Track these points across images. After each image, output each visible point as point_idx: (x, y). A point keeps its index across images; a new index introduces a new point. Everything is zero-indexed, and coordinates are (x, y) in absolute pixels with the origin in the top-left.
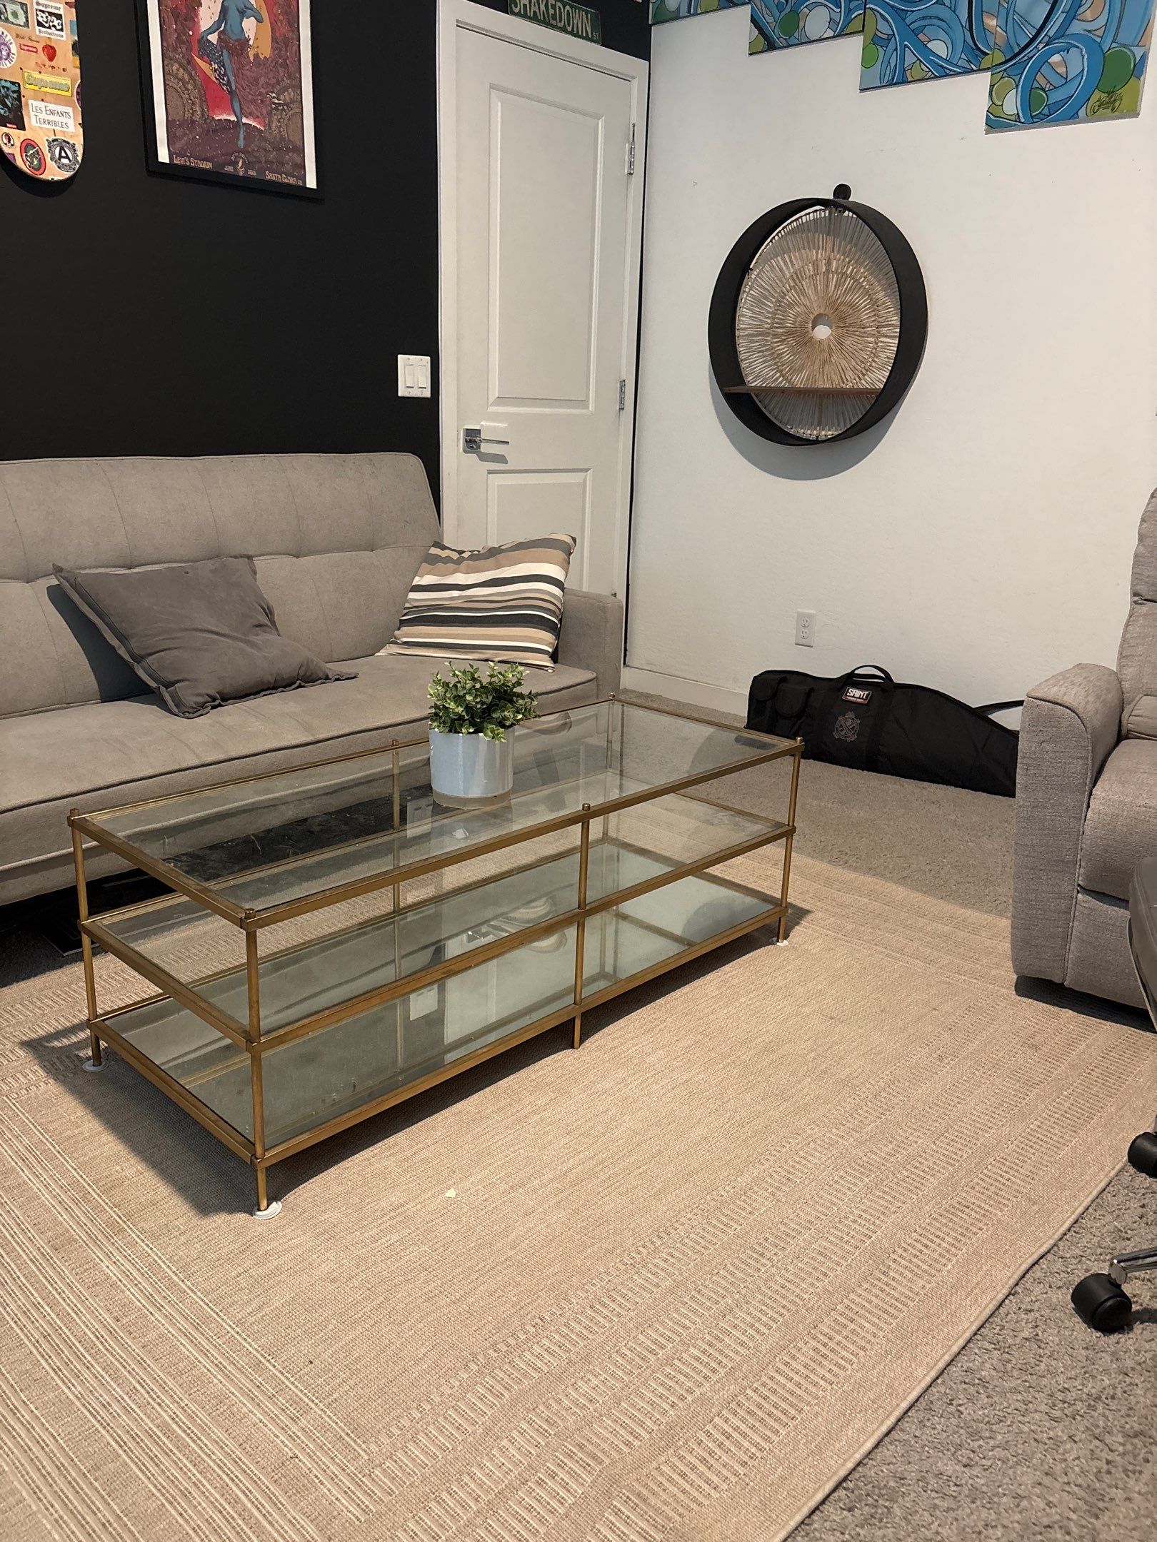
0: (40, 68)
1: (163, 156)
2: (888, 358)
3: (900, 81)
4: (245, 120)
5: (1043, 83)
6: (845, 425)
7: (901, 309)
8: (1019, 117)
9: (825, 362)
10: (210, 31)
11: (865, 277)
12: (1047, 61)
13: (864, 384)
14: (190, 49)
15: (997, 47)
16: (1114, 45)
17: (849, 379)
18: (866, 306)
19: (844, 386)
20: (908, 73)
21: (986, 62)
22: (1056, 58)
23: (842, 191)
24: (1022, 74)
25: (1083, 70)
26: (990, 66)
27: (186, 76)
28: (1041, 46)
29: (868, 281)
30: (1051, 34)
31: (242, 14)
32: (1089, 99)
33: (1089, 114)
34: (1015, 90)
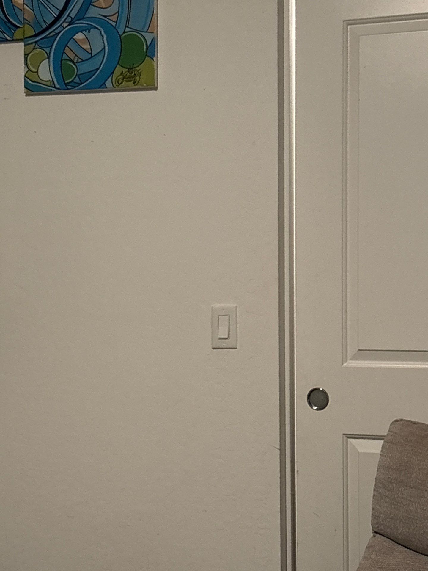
5: (71, 55)
8: (54, 83)
12: (72, 38)
15: (26, 21)
16: (127, 29)
21: (18, 34)
22: (79, 36)
24: (52, 46)
25: (104, 48)
26: (23, 37)
28: (65, 25)
30: (73, 15)
32: (113, 73)
33: (115, 85)
34: (47, 60)
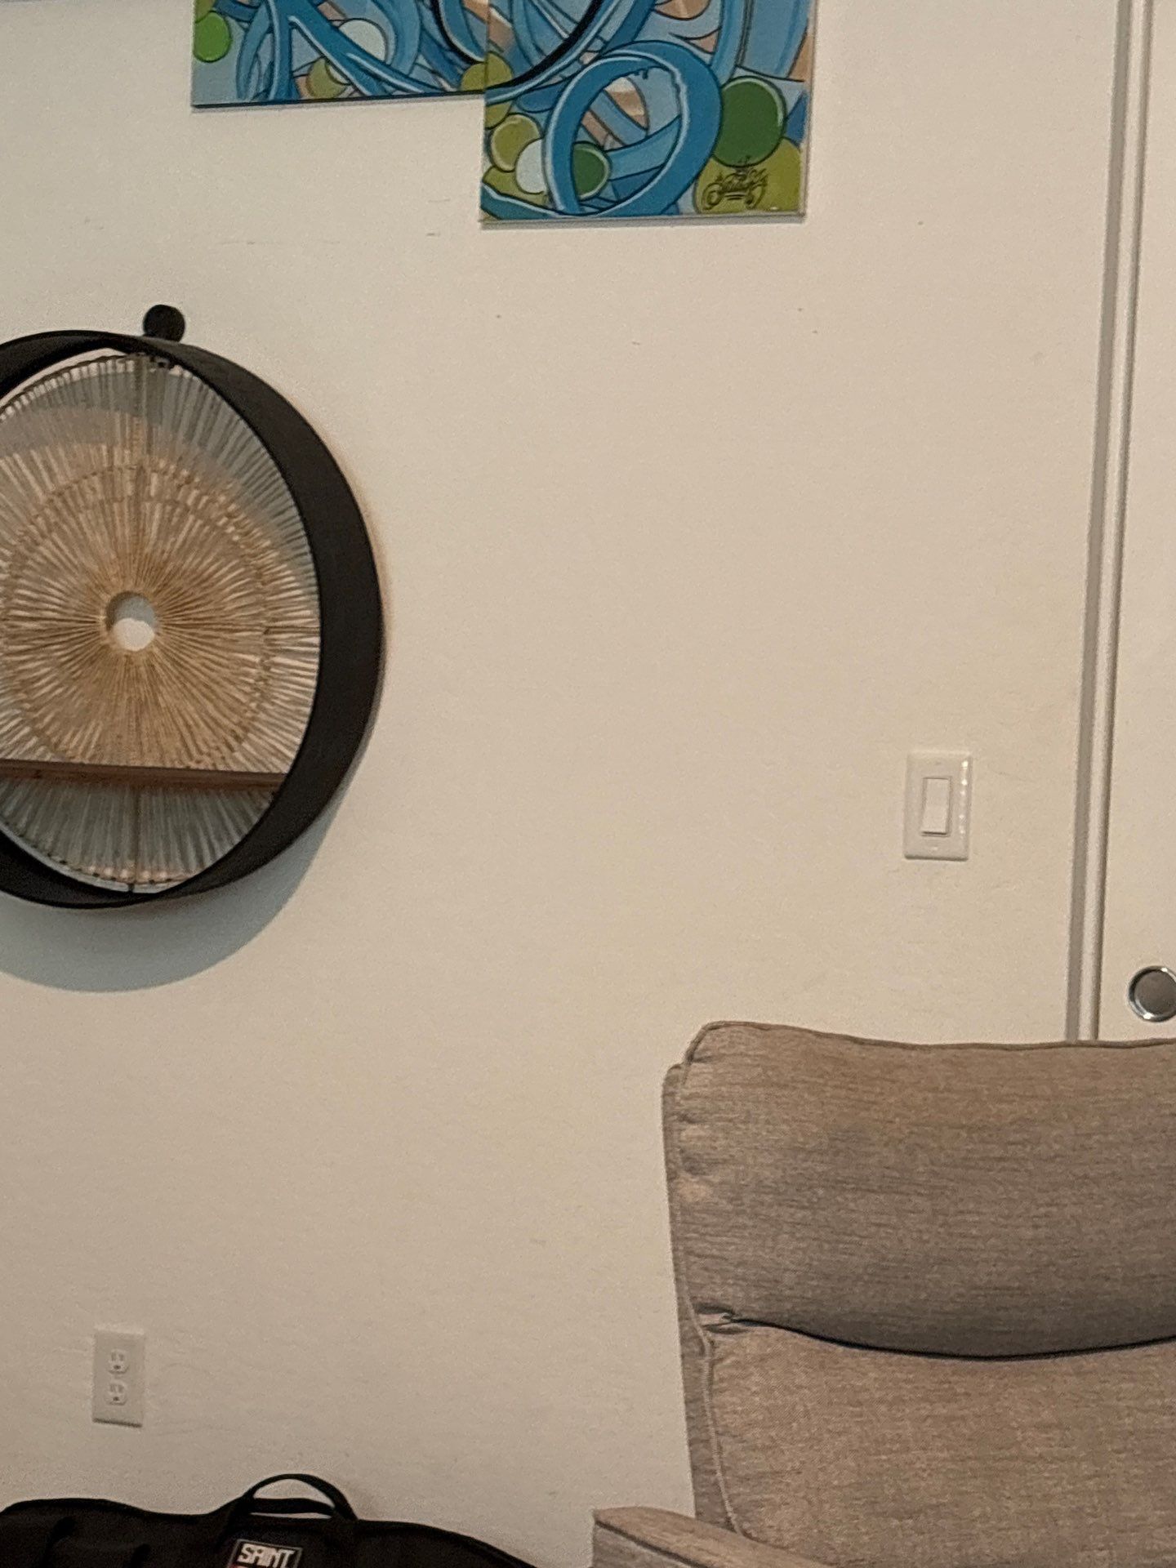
2: (296, 702)
3: (283, 96)
5: (599, 133)
6: (201, 860)
7: (320, 592)
8: (552, 200)
9: (142, 706)
11: (230, 516)
12: (602, 90)
13: (241, 760)
15: (493, 48)
16: (740, 72)
17: (204, 749)
18: (234, 580)
19: (193, 765)
20: (301, 81)
21: (472, 78)
22: (621, 86)
23: (165, 321)
24: (552, 109)
25: (680, 117)
26: (481, 87)
28: (588, 58)
29: (237, 525)
30: (608, 33)
32: (697, 177)
33: (700, 206)
34: (539, 142)
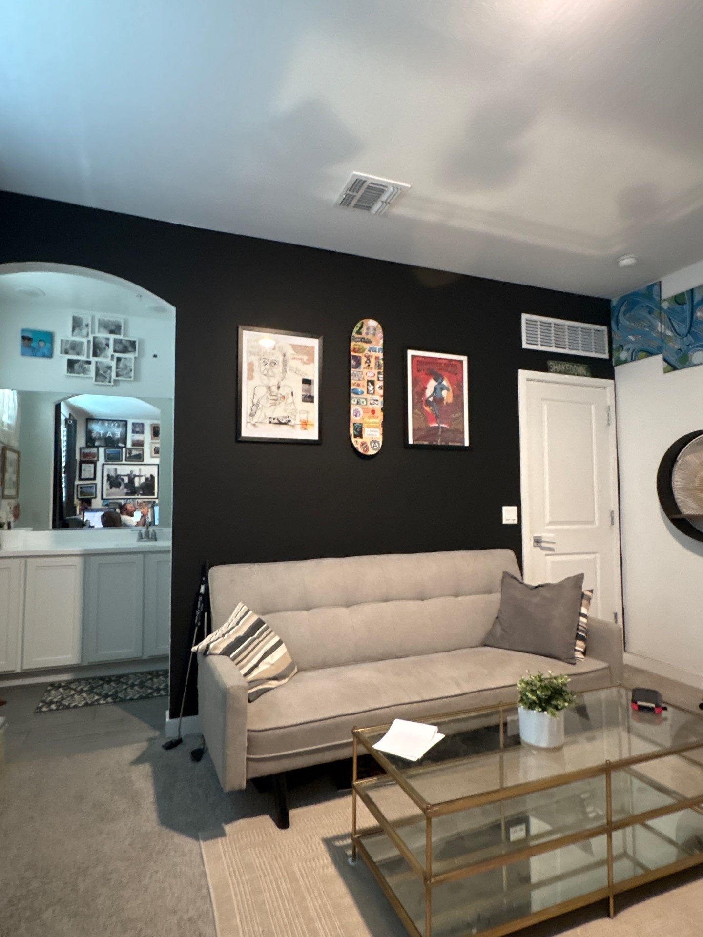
0: (369, 418)
1: (411, 441)
4: (441, 425)
10: (430, 397)
14: (422, 405)
27: (420, 413)
31: (442, 389)
